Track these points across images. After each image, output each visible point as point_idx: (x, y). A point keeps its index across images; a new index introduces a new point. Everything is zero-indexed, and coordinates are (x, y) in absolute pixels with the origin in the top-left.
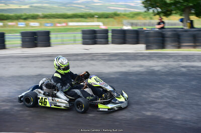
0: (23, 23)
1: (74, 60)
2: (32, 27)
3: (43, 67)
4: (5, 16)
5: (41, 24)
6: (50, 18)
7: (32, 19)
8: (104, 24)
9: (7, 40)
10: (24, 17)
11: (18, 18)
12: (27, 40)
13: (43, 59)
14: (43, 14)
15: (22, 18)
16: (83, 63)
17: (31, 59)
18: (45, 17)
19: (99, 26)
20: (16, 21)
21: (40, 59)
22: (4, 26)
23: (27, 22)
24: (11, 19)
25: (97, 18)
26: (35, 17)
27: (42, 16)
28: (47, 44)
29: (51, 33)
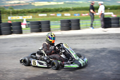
0: (60, 14)
1: (97, 39)
2: (66, 16)
3: (76, 44)
4: (48, 10)
5: (72, 15)
6: (78, 10)
7: (65, 11)
8: (114, 14)
9: (51, 25)
10: (61, 10)
11: (57, 11)
12: (65, 25)
13: (76, 38)
14: (73, 8)
15: (59, 10)
16: (103, 41)
17: (68, 38)
18: (75, 9)
19: (111, 15)
20: (56, 13)
21: (74, 38)
22: (48, 16)
23: (62, 13)
24: (52, 11)
25: (109, 9)
26: (67, 10)
27: (72, 9)
28: (78, 28)
29: (81, 20)
